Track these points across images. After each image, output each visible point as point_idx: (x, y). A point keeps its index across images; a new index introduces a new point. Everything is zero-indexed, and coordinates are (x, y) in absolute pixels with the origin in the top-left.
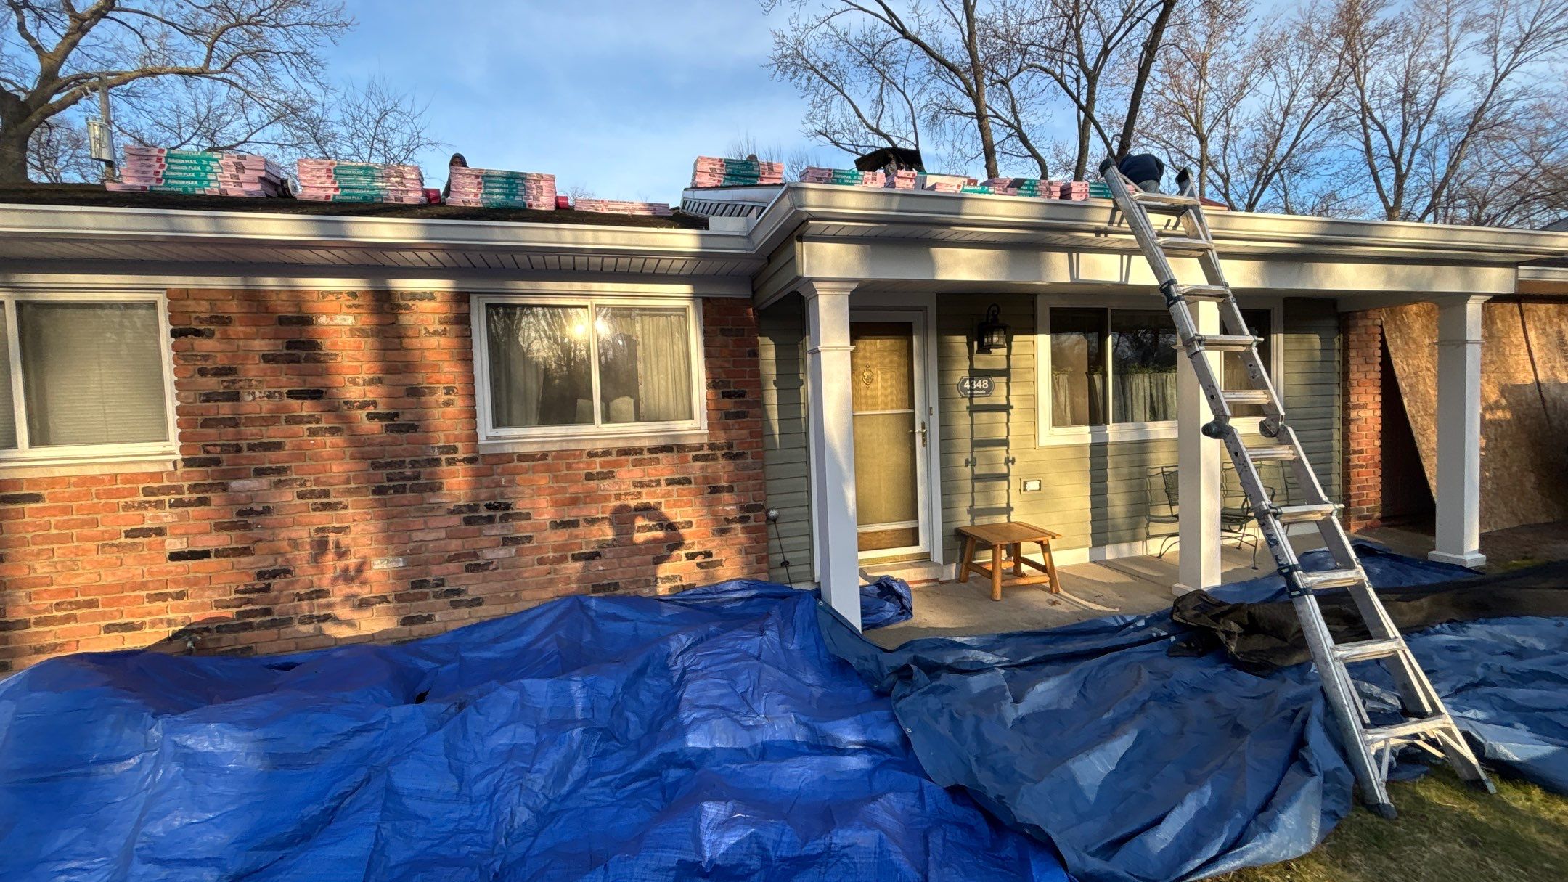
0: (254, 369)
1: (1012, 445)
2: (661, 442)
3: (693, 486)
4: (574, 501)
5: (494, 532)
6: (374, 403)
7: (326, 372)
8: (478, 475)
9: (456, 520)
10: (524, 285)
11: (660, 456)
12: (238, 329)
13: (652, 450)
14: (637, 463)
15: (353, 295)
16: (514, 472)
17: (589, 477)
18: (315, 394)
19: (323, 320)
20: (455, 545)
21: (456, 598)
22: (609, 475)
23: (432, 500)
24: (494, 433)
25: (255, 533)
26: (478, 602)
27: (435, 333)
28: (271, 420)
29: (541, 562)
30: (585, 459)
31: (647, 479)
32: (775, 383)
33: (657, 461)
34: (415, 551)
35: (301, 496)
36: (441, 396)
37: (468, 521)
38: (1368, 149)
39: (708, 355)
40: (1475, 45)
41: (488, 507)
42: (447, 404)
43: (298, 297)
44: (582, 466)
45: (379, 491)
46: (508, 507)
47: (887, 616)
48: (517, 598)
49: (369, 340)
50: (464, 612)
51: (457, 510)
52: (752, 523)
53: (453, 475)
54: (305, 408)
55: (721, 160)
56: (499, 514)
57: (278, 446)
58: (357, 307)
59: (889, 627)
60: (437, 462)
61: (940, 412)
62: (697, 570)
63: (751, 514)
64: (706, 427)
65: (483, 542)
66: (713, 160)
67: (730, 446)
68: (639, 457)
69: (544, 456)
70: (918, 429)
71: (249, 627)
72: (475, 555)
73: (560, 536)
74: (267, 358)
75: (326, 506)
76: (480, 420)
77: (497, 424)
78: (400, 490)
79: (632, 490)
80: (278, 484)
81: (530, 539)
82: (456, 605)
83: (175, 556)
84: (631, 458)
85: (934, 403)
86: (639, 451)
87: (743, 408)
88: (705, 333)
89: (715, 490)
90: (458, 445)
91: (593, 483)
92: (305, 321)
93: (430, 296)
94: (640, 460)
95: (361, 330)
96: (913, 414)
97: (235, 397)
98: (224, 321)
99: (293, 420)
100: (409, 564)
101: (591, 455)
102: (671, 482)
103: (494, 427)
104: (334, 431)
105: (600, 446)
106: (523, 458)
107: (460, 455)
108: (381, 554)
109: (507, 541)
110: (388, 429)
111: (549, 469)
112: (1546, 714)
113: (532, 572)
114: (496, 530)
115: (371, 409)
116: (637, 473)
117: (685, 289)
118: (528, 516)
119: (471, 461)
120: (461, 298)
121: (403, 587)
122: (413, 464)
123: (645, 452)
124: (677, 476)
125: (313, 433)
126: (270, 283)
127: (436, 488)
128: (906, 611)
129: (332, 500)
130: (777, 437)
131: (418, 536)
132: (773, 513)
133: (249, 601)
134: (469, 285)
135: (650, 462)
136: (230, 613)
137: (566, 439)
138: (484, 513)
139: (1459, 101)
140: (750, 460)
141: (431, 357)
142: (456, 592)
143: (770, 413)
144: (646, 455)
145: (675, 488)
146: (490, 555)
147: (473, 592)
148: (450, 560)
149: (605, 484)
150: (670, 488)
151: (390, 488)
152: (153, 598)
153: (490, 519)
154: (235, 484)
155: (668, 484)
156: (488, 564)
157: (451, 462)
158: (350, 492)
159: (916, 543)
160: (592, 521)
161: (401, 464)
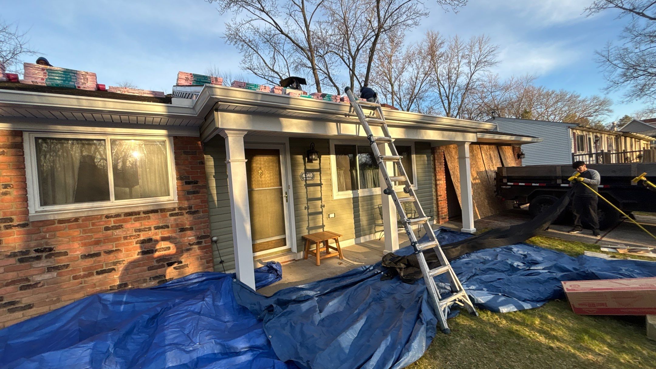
1: (323, 200)
2: (151, 208)
3: (170, 229)
4: (97, 243)
5: (41, 265)
8: (29, 233)
9: (12, 261)
10: (60, 128)
11: (151, 215)
13: (145, 213)
14: (136, 220)
16: (55, 230)
17: (107, 229)
20: (11, 276)
21: (12, 307)
22: (120, 227)
24: (42, 209)
26: (29, 306)
29: (75, 278)
30: (104, 219)
31: (143, 227)
32: (214, 177)
33: (149, 218)
36: (1, 190)
37: (21, 261)
38: (440, 94)
39: (177, 164)
40: (465, 63)
41: (36, 251)
42: (5, 194)
44: (102, 223)
46: (51, 249)
47: (270, 280)
48: (58, 300)
50: (19, 314)
51: (14, 255)
52: (204, 244)
53: (10, 235)
55: (191, 74)
56: (44, 254)
59: (271, 285)
61: (293, 187)
62: (175, 271)
63: (203, 240)
64: (177, 199)
65: (31, 271)
66: (187, 74)
67: (190, 208)
68: (138, 216)
69: (76, 220)
70: (284, 195)
72: (27, 280)
73: (89, 262)
76: (31, 202)
77: (44, 203)
79: (134, 234)
81: (67, 266)
82: (11, 311)
84: (133, 217)
85: (290, 183)
86: (138, 213)
87: (197, 189)
88: (175, 153)
89: (183, 230)
90: (13, 217)
91: (109, 232)
94: (139, 218)
96: (282, 189)
101: (107, 217)
102: (159, 228)
103: (41, 205)
105: (113, 212)
106: (61, 221)
107: (15, 223)
109: (50, 269)
111: (79, 227)
112: (492, 283)
113: (69, 285)
114: (44, 263)
116: (137, 225)
117: (164, 132)
118: (66, 254)
119: (24, 226)
120: (17, 134)
123: (142, 213)
124: (161, 225)
128: (279, 277)
130: (216, 202)
132: (215, 238)
134: (20, 127)
135: (144, 218)
137: (91, 209)
138: (34, 254)
139: (462, 81)
140: (201, 214)
142: (12, 303)
143: (212, 191)
144: (142, 215)
145: (160, 230)
146: (38, 278)
147: (27, 300)
148: (8, 285)
149: (117, 232)
150: (157, 231)
153: (38, 258)
155: (156, 229)
156: (37, 284)
157: (8, 227)
159: (285, 245)
160: (109, 252)
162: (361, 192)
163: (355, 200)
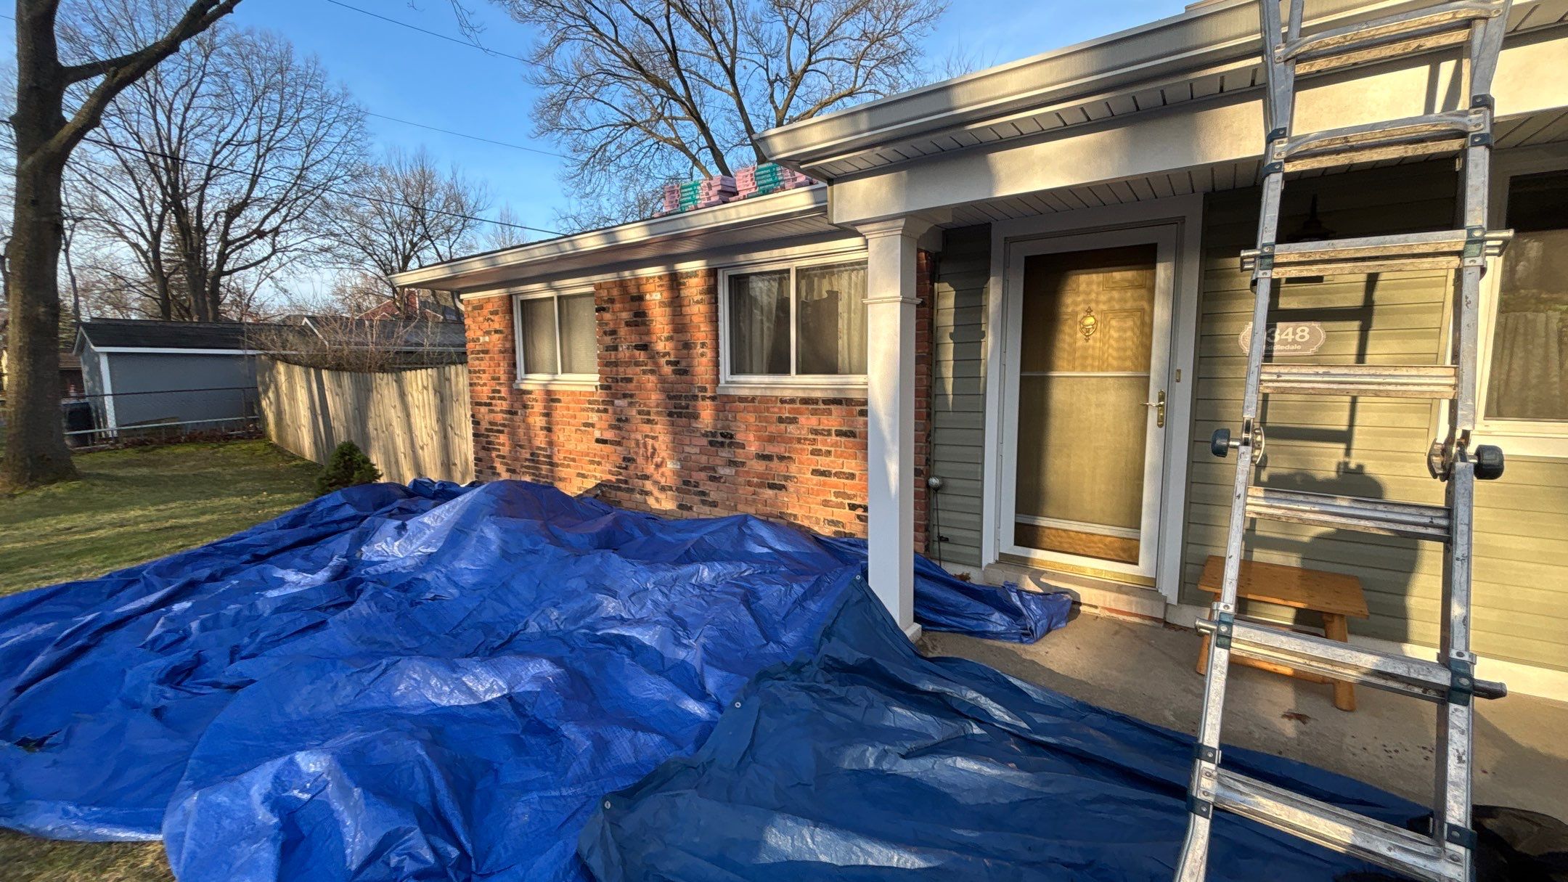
0: (623, 331)
2: (831, 395)
3: (858, 440)
4: (771, 439)
5: (724, 455)
6: (668, 354)
7: (648, 333)
8: (717, 410)
9: (704, 441)
11: (832, 407)
12: (618, 306)
13: (827, 402)
14: (814, 412)
15: (660, 278)
16: (736, 411)
17: (781, 420)
18: (644, 347)
19: (648, 297)
20: (704, 459)
21: (703, 498)
22: (793, 421)
23: (694, 425)
24: (730, 378)
25: (624, 434)
26: (714, 504)
27: (698, 302)
28: (628, 364)
29: (749, 484)
30: (779, 404)
31: (821, 427)
32: (952, 336)
33: (830, 413)
34: (685, 460)
35: (639, 413)
36: (699, 350)
37: (711, 443)
41: (722, 435)
42: (702, 355)
43: (638, 282)
44: (776, 410)
45: (670, 415)
46: (732, 437)
49: (667, 309)
50: (707, 509)
51: (705, 435)
53: (704, 408)
54: (641, 356)
56: (728, 441)
57: (629, 380)
58: (661, 286)
60: (695, 397)
62: (857, 521)
65: (718, 461)
68: (815, 407)
69: (753, 399)
70: (1153, 401)
71: (619, 489)
72: (714, 470)
73: (762, 466)
74: (628, 324)
75: (649, 421)
76: (721, 368)
77: (736, 370)
78: (680, 415)
79: (810, 436)
80: (631, 404)
81: (743, 464)
82: (704, 503)
83: (598, 441)
84: (811, 407)
86: (814, 401)
90: (708, 386)
91: (783, 426)
92: (640, 298)
93: (694, 274)
94: (816, 410)
95: (663, 302)
96: (1148, 378)
97: (615, 348)
98: (612, 301)
99: (637, 364)
100: (682, 468)
101: (783, 401)
102: (839, 433)
103: (732, 373)
104: (652, 372)
105: (788, 394)
106: (742, 399)
107: (708, 394)
108: (672, 458)
109: (731, 463)
110: (675, 372)
111: (756, 410)
113: (744, 491)
114: (725, 453)
115: (667, 358)
116: (813, 422)
118: (743, 446)
119: (713, 398)
120: (712, 273)
121: (679, 483)
122: (686, 397)
123: (820, 402)
124: (844, 429)
125: (644, 372)
126: (627, 274)
127: (696, 416)
129: (651, 418)
130: (951, 397)
131: (687, 449)
132: (934, 481)
133: (620, 474)
134: (716, 263)
135: (823, 412)
136: (613, 478)
137: (770, 387)
138: (720, 439)
141: (696, 319)
142: (703, 493)
143: (943, 370)
144: (822, 406)
145: (843, 439)
146: (721, 471)
147: (713, 496)
148: (701, 470)
149: (791, 428)
150: (838, 438)
151: (676, 413)
152: (592, 462)
153: (722, 444)
154: (617, 402)
155: (837, 435)
156: (721, 477)
157: (704, 398)
158: (658, 413)
160: (782, 458)
161: (680, 397)
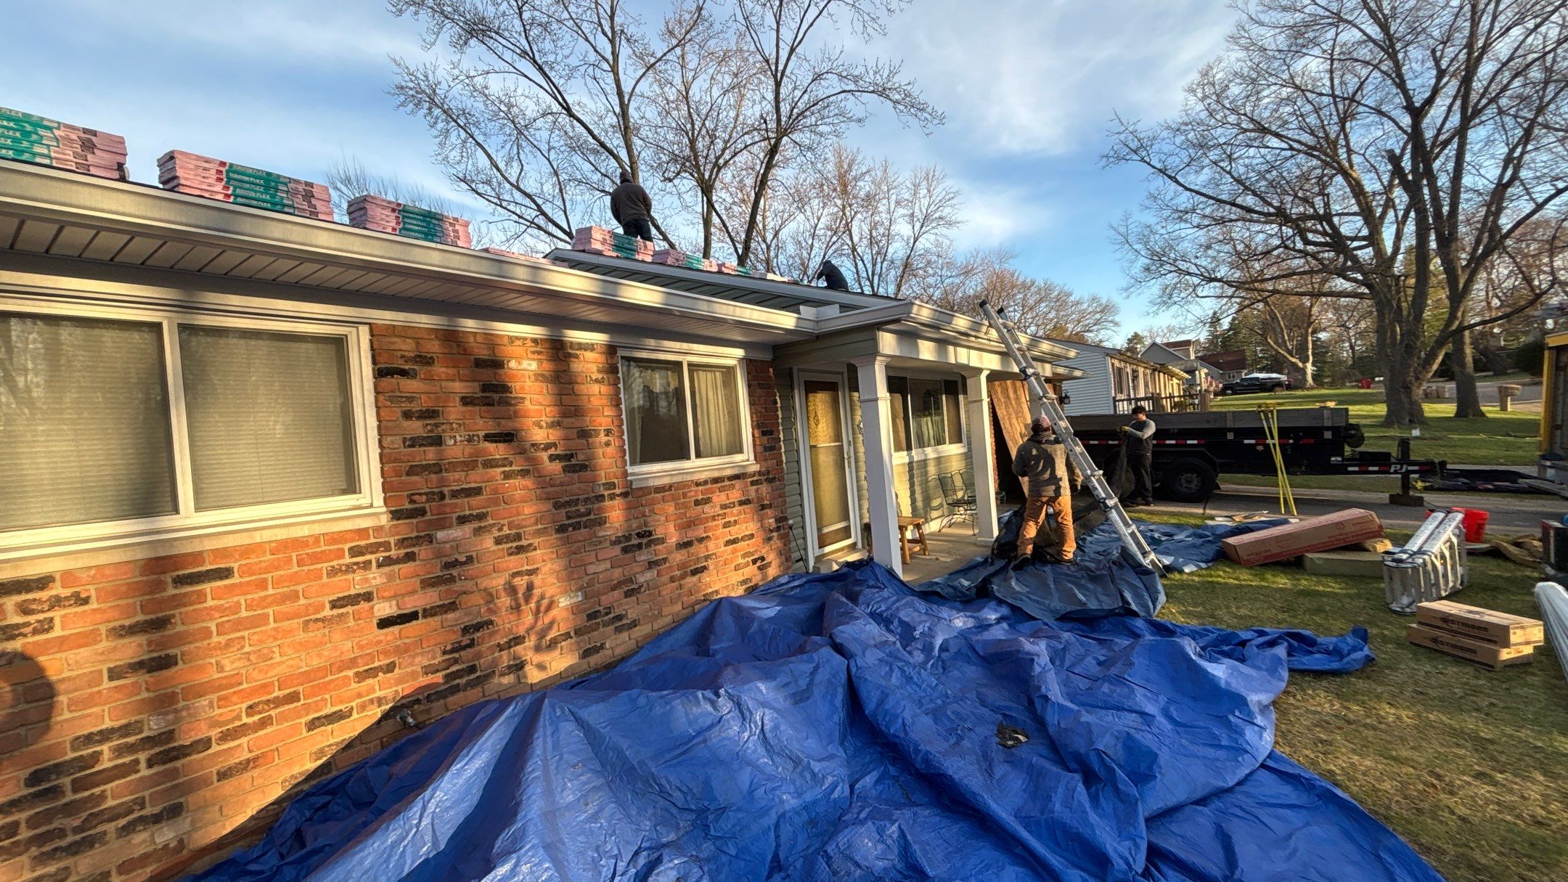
0: (454, 411)
2: (732, 472)
3: (751, 505)
4: (690, 525)
5: (643, 558)
6: (555, 445)
7: (516, 415)
8: (629, 508)
9: (617, 550)
10: (652, 343)
11: (734, 482)
12: (439, 370)
13: (730, 478)
14: (721, 490)
15: (535, 341)
16: (653, 503)
17: (697, 503)
18: (507, 437)
19: (513, 364)
20: (617, 574)
21: (618, 624)
22: (707, 501)
23: (601, 534)
24: (637, 469)
25: (457, 586)
26: (634, 624)
27: (597, 381)
28: (470, 465)
29: (672, 580)
30: (693, 488)
31: (728, 501)
33: (733, 487)
34: (590, 584)
35: (498, 541)
36: (603, 438)
37: (625, 550)
39: (752, 404)
41: (639, 535)
42: (608, 444)
43: (492, 341)
44: (692, 494)
45: (561, 529)
46: (650, 534)
48: (660, 615)
49: (544, 385)
50: (625, 635)
51: (617, 541)
52: (781, 531)
53: (613, 508)
54: (497, 451)
56: (644, 541)
57: (478, 491)
58: (539, 353)
60: (600, 498)
61: (853, 444)
62: (758, 572)
63: (781, 524)
64: (752, 459)
65: (637, 568)
67: (768, 472)
68: (723, 484)
69: (670, 487)
70: (845, 456)
71: (455, 690)
72: (630, 581)
73: (679, 557)
74: (466, 401)
75: (520, 550)
76: (627, 459)
78: (576, 527)
79: (721, 511)
80: (478, 531)
81: (665, 560)
82: (619, 630)
83: (384, 623)
84: (719, 485)
85: (850, 438)
86: (724, 479)
87: (770, 444)
88: (749, 386)
89: (763, 507)
90: (616, 481)
91: (699, 508)
92: (496, 364)
93: (591, 347)
94: (724, 486)
95: (543, 375)
96: (842, 446)
97: (438, 441)
98: (426, 361)
99: (490, 464)
100: (586, 597)
101: (698, 484)
102: (742, 503)
104: (524, 473)
105: (698, 477)
106: (659, 489)
107: (618, 491)
108: (565, 592)
109: (651, 564)
110: (566, 469)
111: (674, 499)
113: (668, 590)
114: (643, 556)
115: (552, 451)
116: (723, 498)
117: (740, 353)
118: (662, 541)
119: (625, 495)
120: (611, 350)
121: (581, 621)
122: (586, 500)
123: (727, 480)
124: (743, 498)
125: (507, 476)
126: (469, 324)
127: (601, 522)
129: (524, 543)
131: (591, 569)
132: (790, 522)
133: (456, 661)
134: (621, 340)
135: (729, 488)
136: (438, 678)
137: (677, 472)
138: (635, 541)
140: (777, 483)
141: (596, 402)
142: (619, 618)
143: (782, 447)
144: (727, 483)
145: (743, 507)
146: (641, 579)
147: (632, 615)
148: (613, 589)
149: (707, 508)
150: (740, 507)
151: (570, 525)
152: (361, 676)
153: (639, 546)
154: (441, 535)
155: (739, 505)
156: (640, 588)
157: (612, 497)
158: (539, 533)
159: (850, 537)
160: (701, 540)
161: (576, 502)
162: (916, 454)
163: (910, 464)
